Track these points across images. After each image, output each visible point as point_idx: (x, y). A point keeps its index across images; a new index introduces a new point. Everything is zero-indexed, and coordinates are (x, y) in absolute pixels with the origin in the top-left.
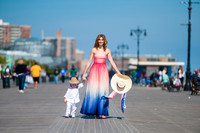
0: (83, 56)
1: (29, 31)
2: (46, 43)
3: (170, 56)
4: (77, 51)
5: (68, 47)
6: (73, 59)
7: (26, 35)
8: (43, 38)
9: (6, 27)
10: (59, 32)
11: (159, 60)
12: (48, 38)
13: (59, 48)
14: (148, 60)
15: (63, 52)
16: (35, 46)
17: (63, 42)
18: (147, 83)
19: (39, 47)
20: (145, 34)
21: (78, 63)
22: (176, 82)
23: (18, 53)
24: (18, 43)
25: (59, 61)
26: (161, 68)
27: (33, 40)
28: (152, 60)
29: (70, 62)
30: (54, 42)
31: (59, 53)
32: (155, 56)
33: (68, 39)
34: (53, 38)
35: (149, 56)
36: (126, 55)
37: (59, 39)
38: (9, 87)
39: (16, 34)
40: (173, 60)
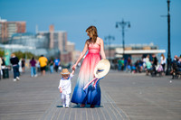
0: (74, 47)
1: (24, 26)
2: (41, 37)
3: (152, 44)
4: (69, 43)
5: (60, 40)
6: (65, 50)
7: (21, 31)
8: (37, 32)
9: (4, 24)
10: (52, 27)
11: (142, 49)
12: (42, 32)
13: (52, 41)
14: (133, 49)
15: (56, 44)
16: (31, 40)
17: (56, 35)
18: (132, 70)
19: (34, 40)
20: (129, 26)
21: (70, 54)
22: (158, 68)
23: (15, 47)
24: (15, 38)
25: (53, 52)
26: (145, 56)
27: (28, 34)
28: (136, 49)
29: (62, 53)
30: (48, 35)
31: (52, 45)
32: (139, 45)
33: (60, 33)
34: (47, 32)
35: (133, 45)
36: (112, 46)
37: (52, 32)
38: (8, 77)
39: (13, 30)
40: (155, 48)
